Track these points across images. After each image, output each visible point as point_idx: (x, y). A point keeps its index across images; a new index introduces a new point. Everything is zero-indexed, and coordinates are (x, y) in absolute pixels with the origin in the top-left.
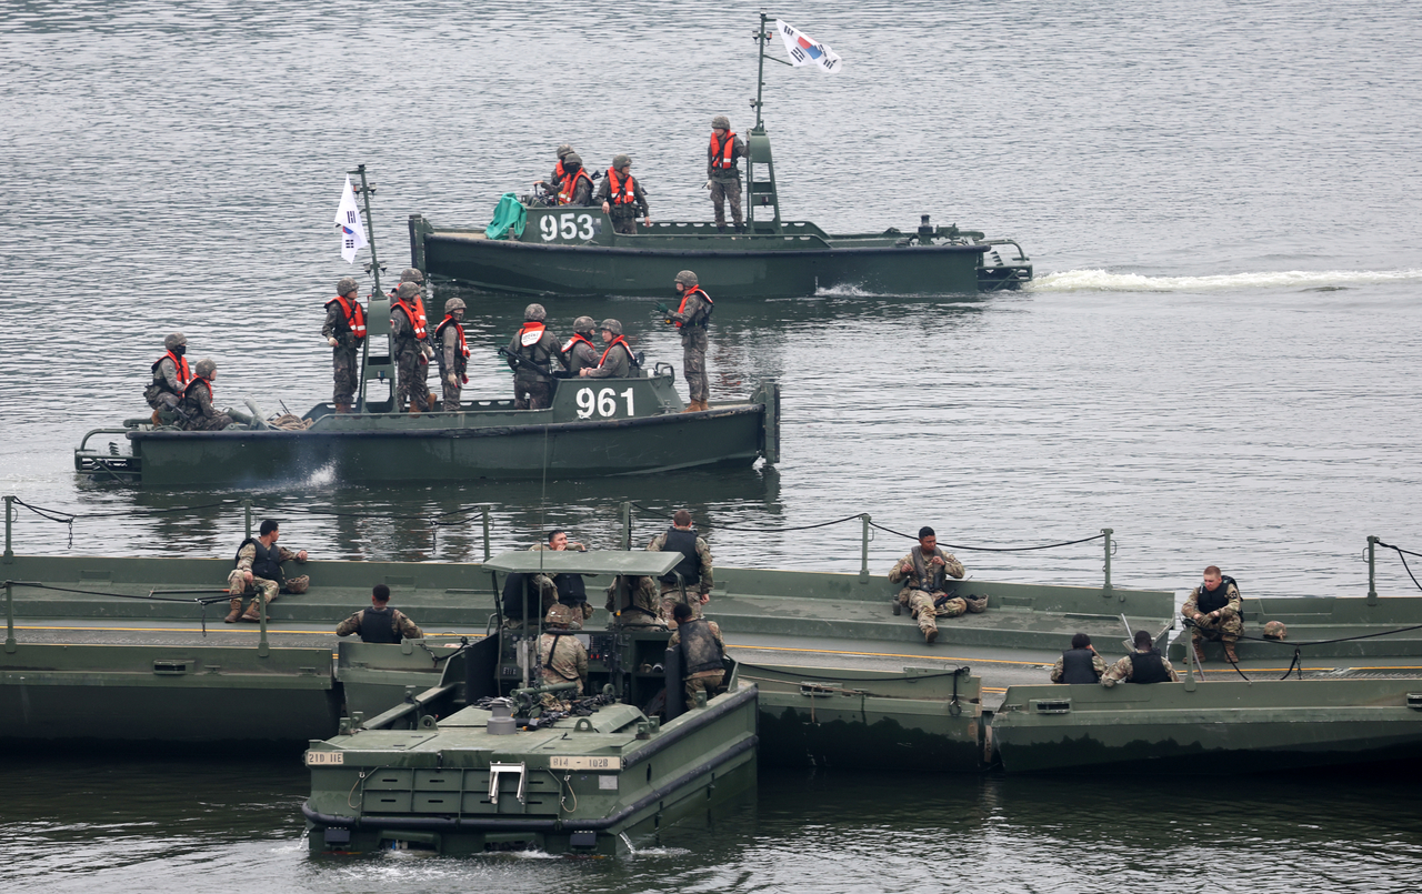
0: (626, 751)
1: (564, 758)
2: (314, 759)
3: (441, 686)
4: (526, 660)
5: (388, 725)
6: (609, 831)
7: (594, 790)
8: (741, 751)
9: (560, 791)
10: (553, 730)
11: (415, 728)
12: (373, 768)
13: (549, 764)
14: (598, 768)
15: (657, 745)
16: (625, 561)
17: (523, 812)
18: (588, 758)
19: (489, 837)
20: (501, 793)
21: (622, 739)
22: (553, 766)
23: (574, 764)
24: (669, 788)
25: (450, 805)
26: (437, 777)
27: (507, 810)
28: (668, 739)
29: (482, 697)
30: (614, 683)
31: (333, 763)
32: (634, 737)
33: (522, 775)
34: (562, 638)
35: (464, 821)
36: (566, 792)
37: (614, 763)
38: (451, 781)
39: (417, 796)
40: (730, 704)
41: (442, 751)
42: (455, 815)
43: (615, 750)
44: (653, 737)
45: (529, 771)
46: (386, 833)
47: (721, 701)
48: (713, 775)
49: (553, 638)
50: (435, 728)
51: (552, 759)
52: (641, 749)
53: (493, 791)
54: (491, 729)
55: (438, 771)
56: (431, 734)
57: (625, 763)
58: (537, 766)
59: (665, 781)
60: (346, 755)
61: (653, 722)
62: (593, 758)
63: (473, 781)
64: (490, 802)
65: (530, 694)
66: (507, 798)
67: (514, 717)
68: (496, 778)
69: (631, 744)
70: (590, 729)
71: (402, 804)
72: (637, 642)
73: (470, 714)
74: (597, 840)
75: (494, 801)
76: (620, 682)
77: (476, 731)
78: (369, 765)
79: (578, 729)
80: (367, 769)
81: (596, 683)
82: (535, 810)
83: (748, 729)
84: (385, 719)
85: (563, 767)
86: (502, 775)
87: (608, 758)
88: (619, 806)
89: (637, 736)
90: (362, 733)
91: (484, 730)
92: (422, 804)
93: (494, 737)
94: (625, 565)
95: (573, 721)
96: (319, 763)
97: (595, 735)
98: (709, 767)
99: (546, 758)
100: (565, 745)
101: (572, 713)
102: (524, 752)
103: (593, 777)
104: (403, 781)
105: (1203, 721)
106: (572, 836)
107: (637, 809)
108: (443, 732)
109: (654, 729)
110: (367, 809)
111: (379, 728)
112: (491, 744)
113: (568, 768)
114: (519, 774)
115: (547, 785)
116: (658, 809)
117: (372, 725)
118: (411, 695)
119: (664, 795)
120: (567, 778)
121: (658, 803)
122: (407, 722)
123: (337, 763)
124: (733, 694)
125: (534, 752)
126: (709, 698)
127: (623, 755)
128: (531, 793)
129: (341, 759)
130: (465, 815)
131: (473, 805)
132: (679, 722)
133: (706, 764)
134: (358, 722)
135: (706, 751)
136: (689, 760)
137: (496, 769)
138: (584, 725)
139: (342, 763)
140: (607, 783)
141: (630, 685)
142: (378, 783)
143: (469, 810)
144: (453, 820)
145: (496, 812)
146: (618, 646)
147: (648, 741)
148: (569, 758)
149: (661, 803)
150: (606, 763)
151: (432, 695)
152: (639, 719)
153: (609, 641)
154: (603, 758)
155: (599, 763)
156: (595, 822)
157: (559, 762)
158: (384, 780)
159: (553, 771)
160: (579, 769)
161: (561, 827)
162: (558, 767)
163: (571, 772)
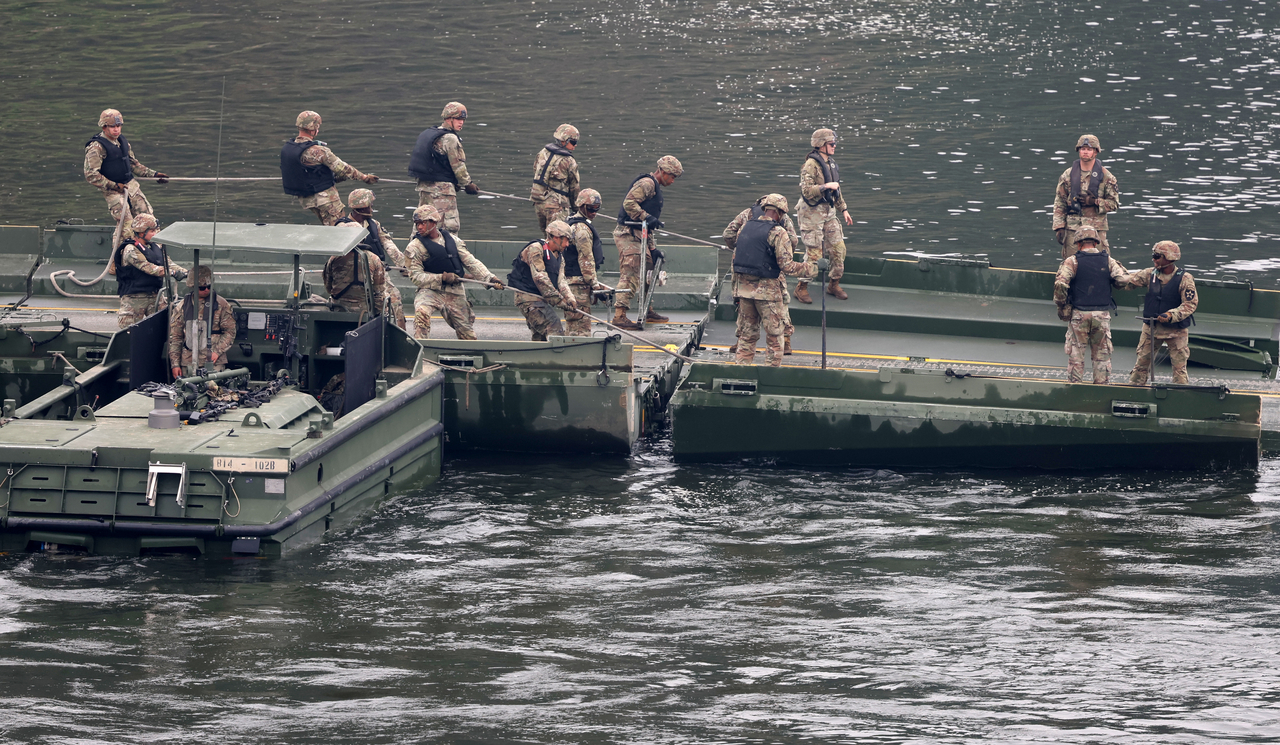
0: (295, 452)
1: (228, 460)
3: (104, 365)
4: (195, 341)
5: (43, 413)
6: (274, 538)
7: (261, 494)
8: (425, 439)
9: (223, 495)
10: (219, 424)
11: (70, 419)
12: (21, 465)
13: (212, 465)
14: (264, 470)
15: (330, 444)
16: (304, 238)
17: (183, 516)
18: (254, 460)
19: (146, 542)
20: (159, 495)
21: (293, 437)
22: (216, 468)
23: (239, 466)
24: (342, 489)
25: (104, 506)
26: (92, 476)
27: (165, 513)
28: (342, 436)
29: (147, 381)
30: (290, 368)
32: (305, 435)
33: (183, 477)
35: (119, 524)
36: (229, 495)
37: (282, 466)
38: (105, 481)
39: (70, 497)
40: (412, 393)
41: (98, 449)
42: (109, 517)
43: (283, 452)
44: (326, 435)
45: (191, 472)
46: (35, 535)
47: (403, 390)
48: (392, 469)
50: (92, 419)
51: (215, 460)
52: (313, 450)
53: (151, 493)
54: (153, 422)
55: (92, 470)
56: (88, 425)
57: (293, 467)
58: (199, 468)
59: (336, 481)
61: (326, 419)
62: (259, 460)
63: (131, 482)
64: (147, 504)
65: (196, 383)
66: (166, 501)
67: (178, 409)
68: (154, 479)
69: (300, 444)
70: (259, 424)
71: (52, 504)
72: (316, 321)
73: (133, 402)
74: (261, 547)
75: (152, 504)
76: (296, 365)
77: (137, 423)
78: (17, 461)
79: (246, 423)
80: (16, 466)
81: (270, 365)
82: (196, 514)
83: (432, 416)
84: (40, 406)
85: (227, 469)
86: (161, 476)
87: (275, 460)
88: (285, 511)
89: (308, 434)
90: (13, 423)
91: (145, 421)
92: (75, 505)
93: (156, 432)
94: (305, 244)
95: (241, 413)
97: (264, 430)
98: (387, 461)
99: (209, 459)
100: (231, 443)
101: (241, 403)
102: (186, 451)
103: (259, 479)
104: (54, 480)
105: (896, 415)
106: (234, 542)
107: (306, 513)
108: (101, 423)
109: (327, 425)
110: (15, 508)
111: (31, 417)
112: (151, 441)
113: (232, 469)
114: (179, 475)
115: (210, 488)
116: (330, 510)
117: (25, 413)
118: (70, 378)
119: (336, 496)
120: (231, 481)
121: (329, 505)
122: (64, 410)
124: (418, 381)
125: (197, 452)
126: (390, 387)
127: (292, 457)
128: (192, 496)
130: (120, 518)
131: (129, 507)
132: (355, 416)
133: (384, 459)
134: (9, 411)
135: (384, 444)
136: (365, 455)
137: (154, 469)
138: (253, 420)
140: (273, 486)
141: (307, 367)
142: (27, 481)
143: (124, 512)
144: (107, 523)
145: (153, 515)
146: (294, 329)
147: (320, 440)
148: (233, 459)
149: (333, 505)
150: (273, 465)
151: (93, 375)
152: (314, 410)
153: (287, 321)
154: (269, 460)
155: (265, 465)
156: (259, 528)
157: (222, 463)
158: (34, 478)
159: (216, 473)
160: (244, 471)
161: (222, 533)
162: (221, 468)
163: (235, 474)
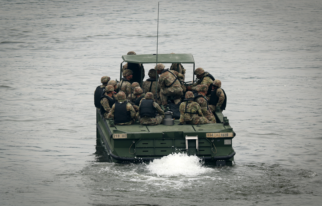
1: (211, 134)
2: (116, 137)
6: (230, 160)
7: (223, 145)
9: (211, 146)
12: (138, 139)
13: (206, 136)
14: (224, 137)
18: (221, 133)
20: (189, 147)
22: (207, 136)
23: (215, 135)
26: (163, 142)
31: (123, 138)
32: (223, 125)
33: (197, 140)
34: (154, 82)
36: (213, 146)
37: (231, 135)
38: (168, 143)
39: (157, 149)
41: (164, 132)
43: (231, 130)
45: (200, 139)
49: (151, 82)
51: (207, 134)
53: (187, 147)
55: (163, 140)
57: (235, 135)
58: (202, 137)
60: (128, 135)
62: (222, 133)
63: (178, 143)
64: (185, 151)
66: (192, 149)
68: (187, 142)
71: (151, 152)
74: (226, 163)
75: (188, 150)
78: (136, 138)
80: (135, 140)
82: (202, 153)
85: (211, 137)
86: (189, 141)
87: (228, 133)
88: (233, 150)
92: (159, 152)
96: (118, 138)
99: (205, 134)
102: (194, 131)
103: (222, 140)
104: (150, 144)
106: (217, 162)
110: (138, 154)
113: (213, 137)
114: (195, 140)
115: (206, 144)
120: (213, 141)
123: (124, 138)
125: (201, 132)
128: (201, 147)
129: (126, 136)
137: (187, 138)
139: (126, 138)
140: (227, 142)
142: (140, 144)
148: (213, 133)
150: (227, 135)
154: (226, 133)
155: (225, 135)
156: (225, 157)
157: (209, 135)
158: (143, 144)
159: (207, 138)
160: (217, 137)
161: (213, 159)
162: (209, 137)
163: (214, 138)
